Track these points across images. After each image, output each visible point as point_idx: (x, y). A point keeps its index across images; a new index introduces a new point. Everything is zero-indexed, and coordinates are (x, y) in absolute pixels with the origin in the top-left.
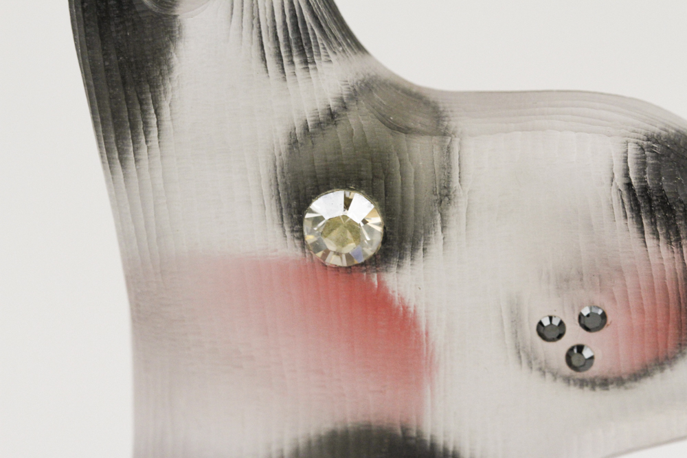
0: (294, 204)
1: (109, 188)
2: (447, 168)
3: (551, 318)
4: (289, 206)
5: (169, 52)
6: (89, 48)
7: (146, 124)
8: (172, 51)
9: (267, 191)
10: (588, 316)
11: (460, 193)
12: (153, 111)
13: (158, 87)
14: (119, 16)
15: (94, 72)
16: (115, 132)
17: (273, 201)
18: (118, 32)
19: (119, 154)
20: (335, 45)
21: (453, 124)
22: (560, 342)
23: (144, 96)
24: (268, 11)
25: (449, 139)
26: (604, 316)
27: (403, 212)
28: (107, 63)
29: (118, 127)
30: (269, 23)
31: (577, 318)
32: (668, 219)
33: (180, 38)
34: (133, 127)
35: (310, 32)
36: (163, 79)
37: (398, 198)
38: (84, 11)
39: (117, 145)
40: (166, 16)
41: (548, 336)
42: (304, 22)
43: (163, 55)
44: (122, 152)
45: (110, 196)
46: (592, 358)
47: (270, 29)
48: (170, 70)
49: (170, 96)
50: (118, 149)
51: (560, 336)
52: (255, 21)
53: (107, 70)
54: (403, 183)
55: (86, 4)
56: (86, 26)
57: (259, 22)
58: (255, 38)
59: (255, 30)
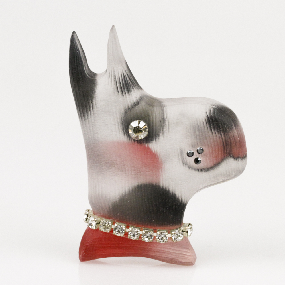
0: (126, 124)
1: (81, 123)
2: (163, 113)
3: (190, 151)
4: (125, 125)
5: (94, 88)
6: (75, 88)
7: (89, 106)
8: (95, 88)
9: (119, 121)
10: (199, 150)
11: (166, 120)
12: (91, 103)
13: (92, 96)
14: (82, 80)
15: (76, 94)
16: (82, 108)
17: (121, 124)
18: (82, 83)
19: (83, 114)
20: (135, 85)
21: (164, 104)
22: (192, 157)
23: (89, 99)
24: (118, 76)
25: (163, 107)
26: (203, 150)
27: (153, 125)
28: (79, 91)
29: (83, 107)
30: (118, 79)
31: (196, 151)
32: (217, 123)
33: (97, 85)
34: (86, 107)
35: (128, 81)
36: (93, 95)
37: (151, 122)
38: (73, 79)
39: (82, 112)
40: (94, 79)
41: (190, 155)
42: (127, 79)
43: (93, 89)
44: (84, 113)
45: (81, 125)
46: (200, 161)
47: (119, 81)
48: (95, 92)
49: (95, 99)
50: (83, 113)
51: (192, 155)
52: (115, 79)
53: (80, 93)
54: (152, 118)
55: (74, 77)
56: (74, 82)
57: (116, 79)
58: (115, 83)
59: (115, 81)
